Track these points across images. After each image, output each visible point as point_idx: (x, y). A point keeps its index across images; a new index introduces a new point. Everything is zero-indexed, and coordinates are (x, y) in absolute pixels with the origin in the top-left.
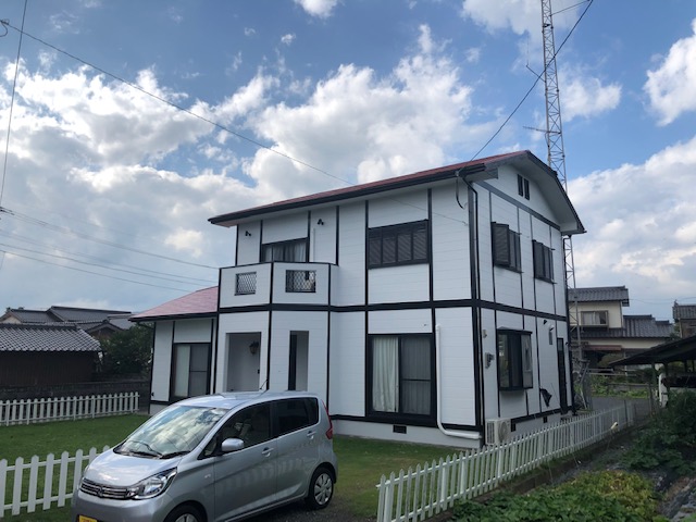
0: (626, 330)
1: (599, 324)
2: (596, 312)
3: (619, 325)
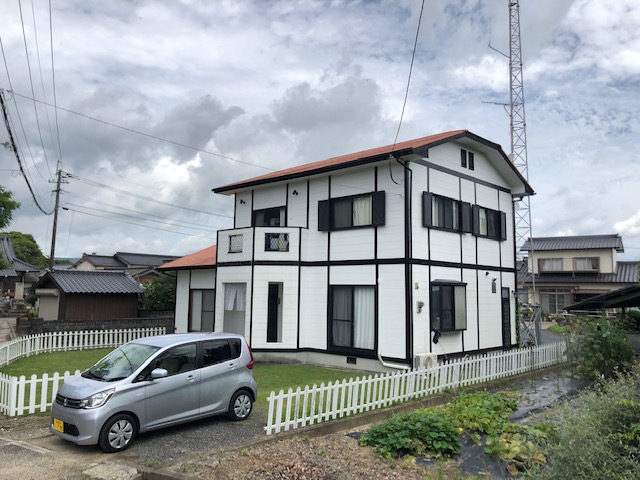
0: (616, 275)
1: (591, 269)
2: (589, 258)
3: (609, 271)
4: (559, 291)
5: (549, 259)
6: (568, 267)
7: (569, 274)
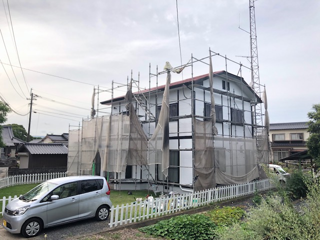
1: (299, 139)
2: (298, 134)
4: (283, 150)
5: (278, 134)
6: (288, 138)
7: (288, 142)
